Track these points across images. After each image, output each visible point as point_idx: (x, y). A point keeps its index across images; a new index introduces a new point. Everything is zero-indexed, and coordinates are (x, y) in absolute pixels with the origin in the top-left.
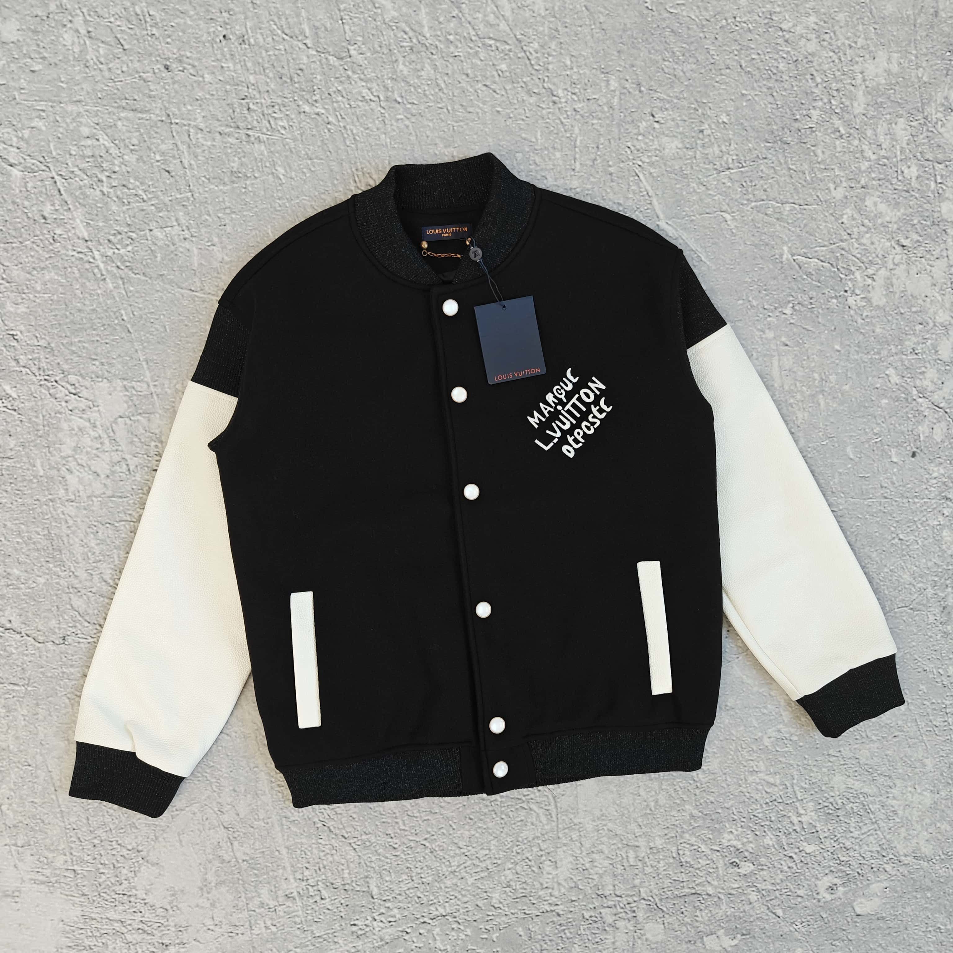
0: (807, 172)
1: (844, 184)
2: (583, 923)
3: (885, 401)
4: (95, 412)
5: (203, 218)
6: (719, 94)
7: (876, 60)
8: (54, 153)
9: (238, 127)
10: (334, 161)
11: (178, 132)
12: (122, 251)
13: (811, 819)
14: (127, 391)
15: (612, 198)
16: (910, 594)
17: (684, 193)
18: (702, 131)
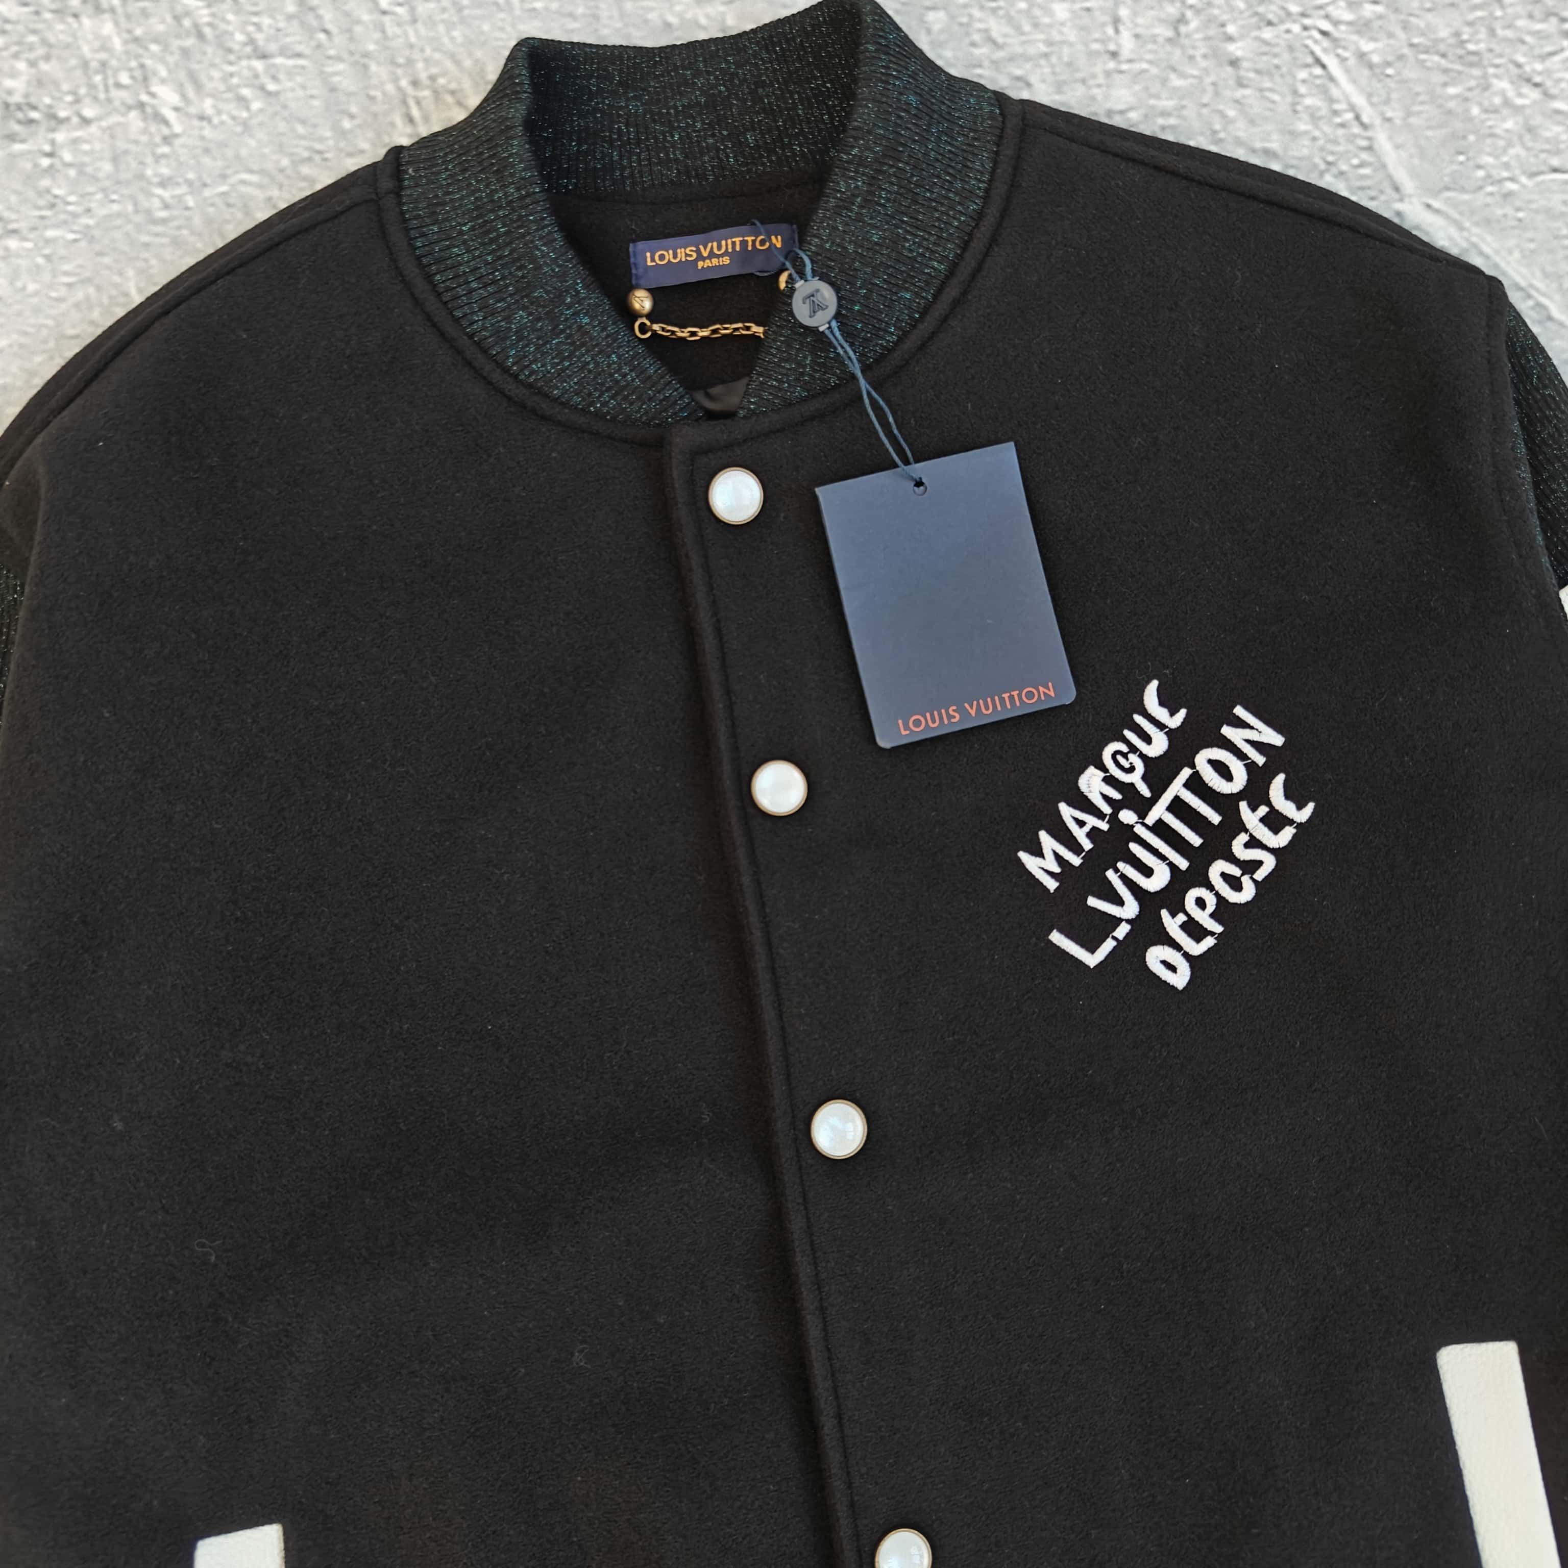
10: (339, 59)
15: (1241, 134)
17: (1475, 111)
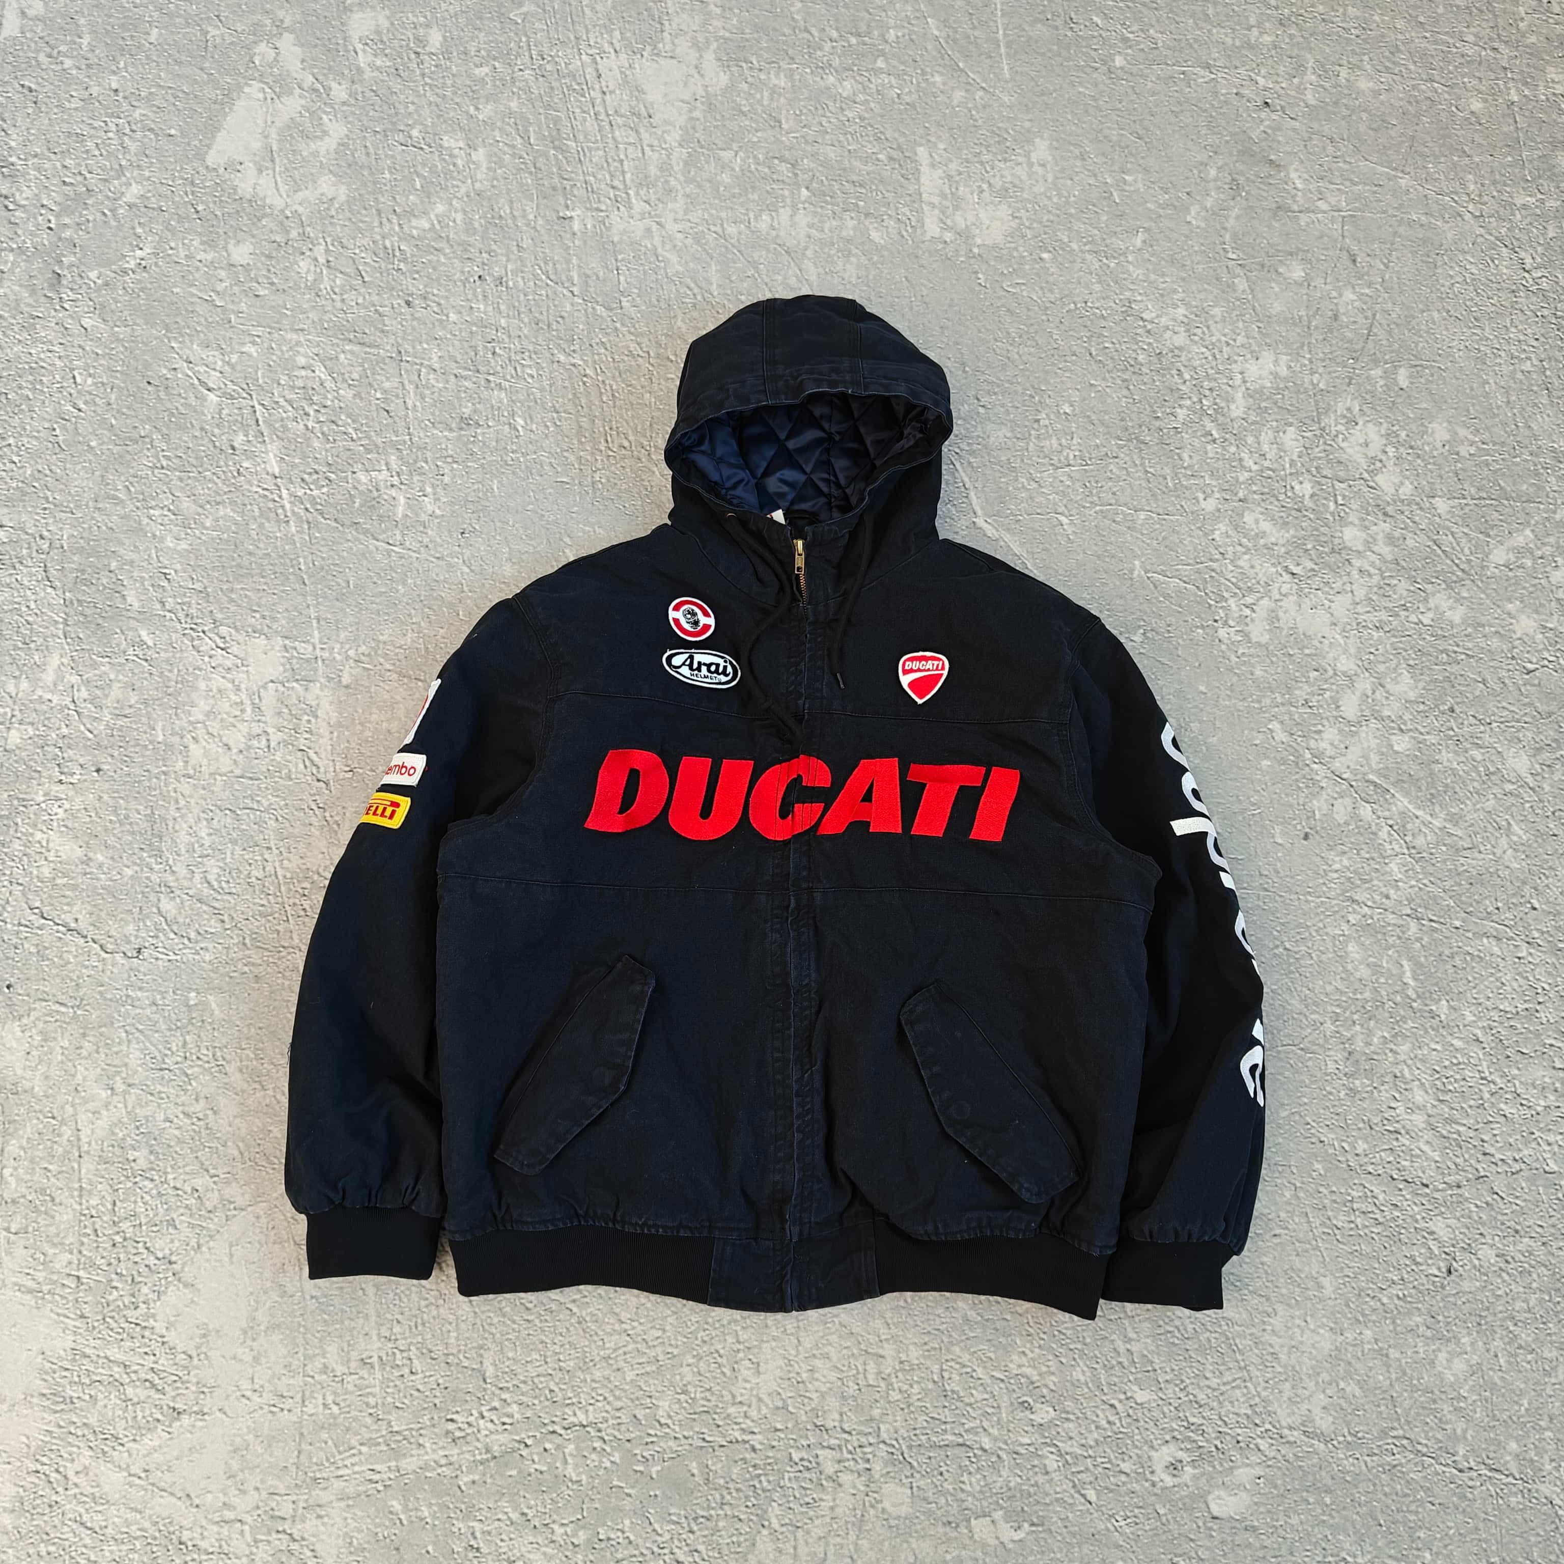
0: (1169, 478)
1: (1217, 495)
2: (789, 1469)
3: (1266, 763)
4: (243, 672)
5: (418, 465)
6: (1062, 382)
7: (1260, 360)
8: (261, 381)
9: (478, 371)
11: (407, 371)
12: (316, 492)
13: (1146, 1348)
14: (287, 651)
16: (1301, 1028)
18: (1038, 421)
